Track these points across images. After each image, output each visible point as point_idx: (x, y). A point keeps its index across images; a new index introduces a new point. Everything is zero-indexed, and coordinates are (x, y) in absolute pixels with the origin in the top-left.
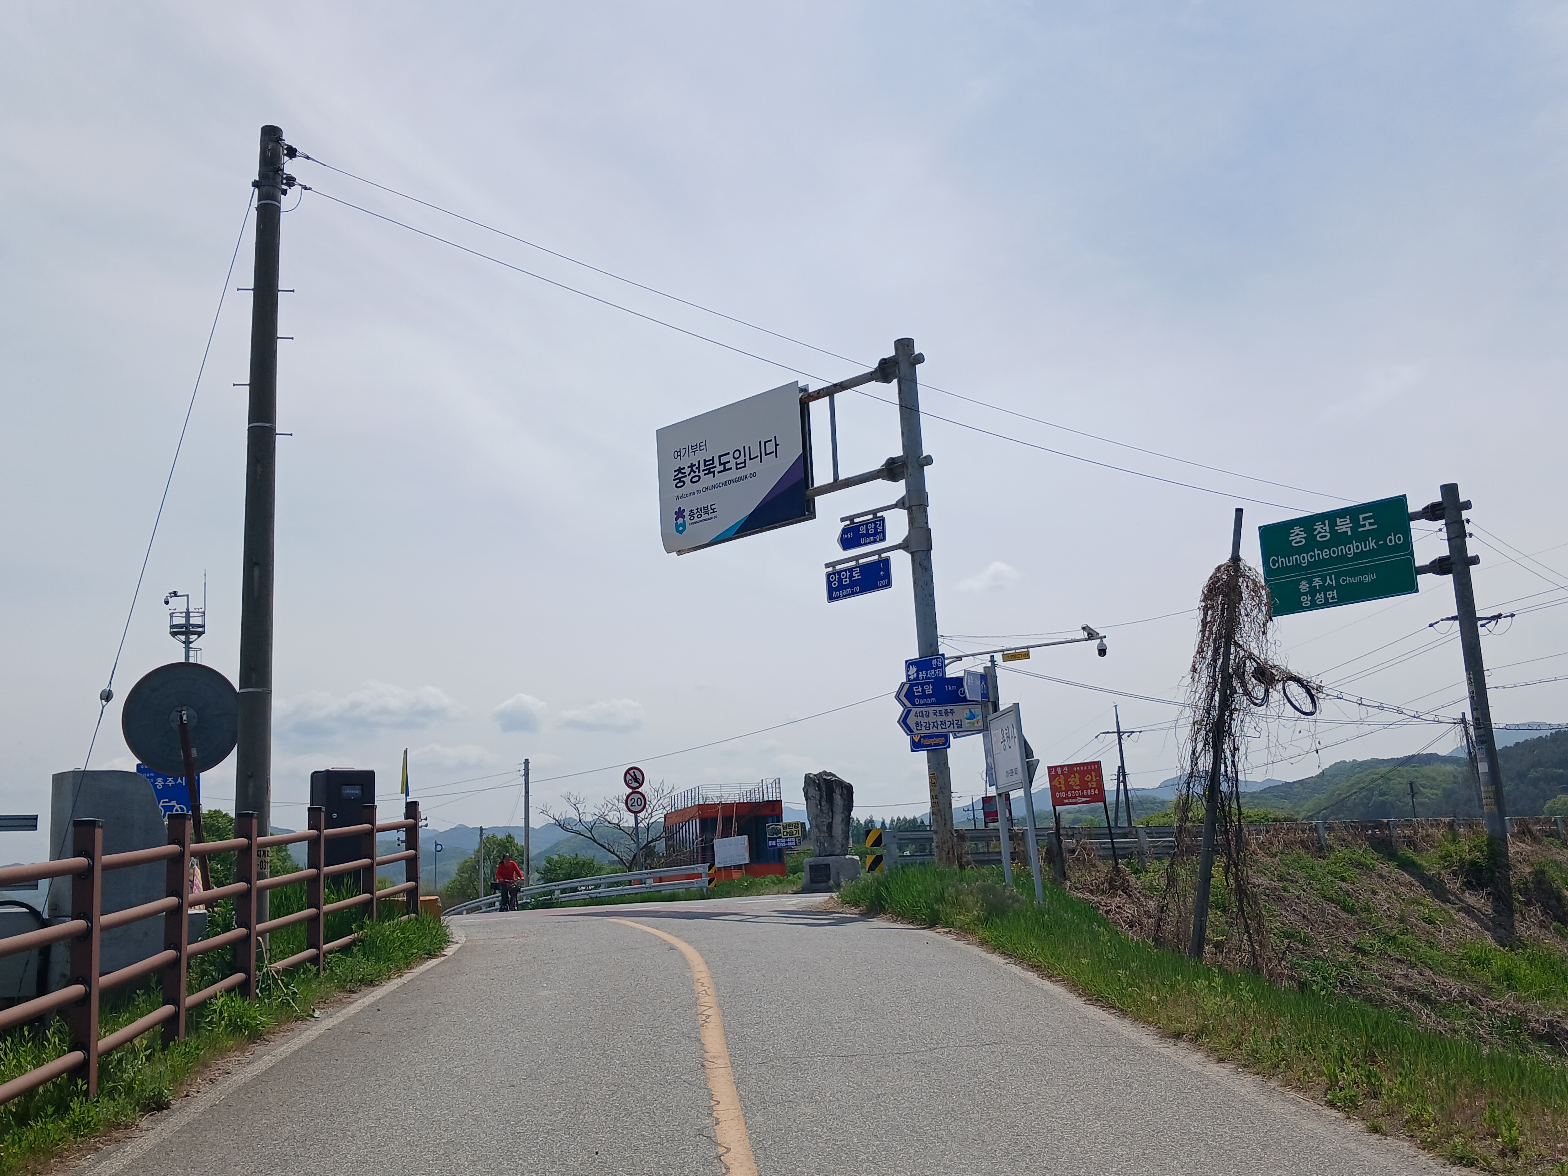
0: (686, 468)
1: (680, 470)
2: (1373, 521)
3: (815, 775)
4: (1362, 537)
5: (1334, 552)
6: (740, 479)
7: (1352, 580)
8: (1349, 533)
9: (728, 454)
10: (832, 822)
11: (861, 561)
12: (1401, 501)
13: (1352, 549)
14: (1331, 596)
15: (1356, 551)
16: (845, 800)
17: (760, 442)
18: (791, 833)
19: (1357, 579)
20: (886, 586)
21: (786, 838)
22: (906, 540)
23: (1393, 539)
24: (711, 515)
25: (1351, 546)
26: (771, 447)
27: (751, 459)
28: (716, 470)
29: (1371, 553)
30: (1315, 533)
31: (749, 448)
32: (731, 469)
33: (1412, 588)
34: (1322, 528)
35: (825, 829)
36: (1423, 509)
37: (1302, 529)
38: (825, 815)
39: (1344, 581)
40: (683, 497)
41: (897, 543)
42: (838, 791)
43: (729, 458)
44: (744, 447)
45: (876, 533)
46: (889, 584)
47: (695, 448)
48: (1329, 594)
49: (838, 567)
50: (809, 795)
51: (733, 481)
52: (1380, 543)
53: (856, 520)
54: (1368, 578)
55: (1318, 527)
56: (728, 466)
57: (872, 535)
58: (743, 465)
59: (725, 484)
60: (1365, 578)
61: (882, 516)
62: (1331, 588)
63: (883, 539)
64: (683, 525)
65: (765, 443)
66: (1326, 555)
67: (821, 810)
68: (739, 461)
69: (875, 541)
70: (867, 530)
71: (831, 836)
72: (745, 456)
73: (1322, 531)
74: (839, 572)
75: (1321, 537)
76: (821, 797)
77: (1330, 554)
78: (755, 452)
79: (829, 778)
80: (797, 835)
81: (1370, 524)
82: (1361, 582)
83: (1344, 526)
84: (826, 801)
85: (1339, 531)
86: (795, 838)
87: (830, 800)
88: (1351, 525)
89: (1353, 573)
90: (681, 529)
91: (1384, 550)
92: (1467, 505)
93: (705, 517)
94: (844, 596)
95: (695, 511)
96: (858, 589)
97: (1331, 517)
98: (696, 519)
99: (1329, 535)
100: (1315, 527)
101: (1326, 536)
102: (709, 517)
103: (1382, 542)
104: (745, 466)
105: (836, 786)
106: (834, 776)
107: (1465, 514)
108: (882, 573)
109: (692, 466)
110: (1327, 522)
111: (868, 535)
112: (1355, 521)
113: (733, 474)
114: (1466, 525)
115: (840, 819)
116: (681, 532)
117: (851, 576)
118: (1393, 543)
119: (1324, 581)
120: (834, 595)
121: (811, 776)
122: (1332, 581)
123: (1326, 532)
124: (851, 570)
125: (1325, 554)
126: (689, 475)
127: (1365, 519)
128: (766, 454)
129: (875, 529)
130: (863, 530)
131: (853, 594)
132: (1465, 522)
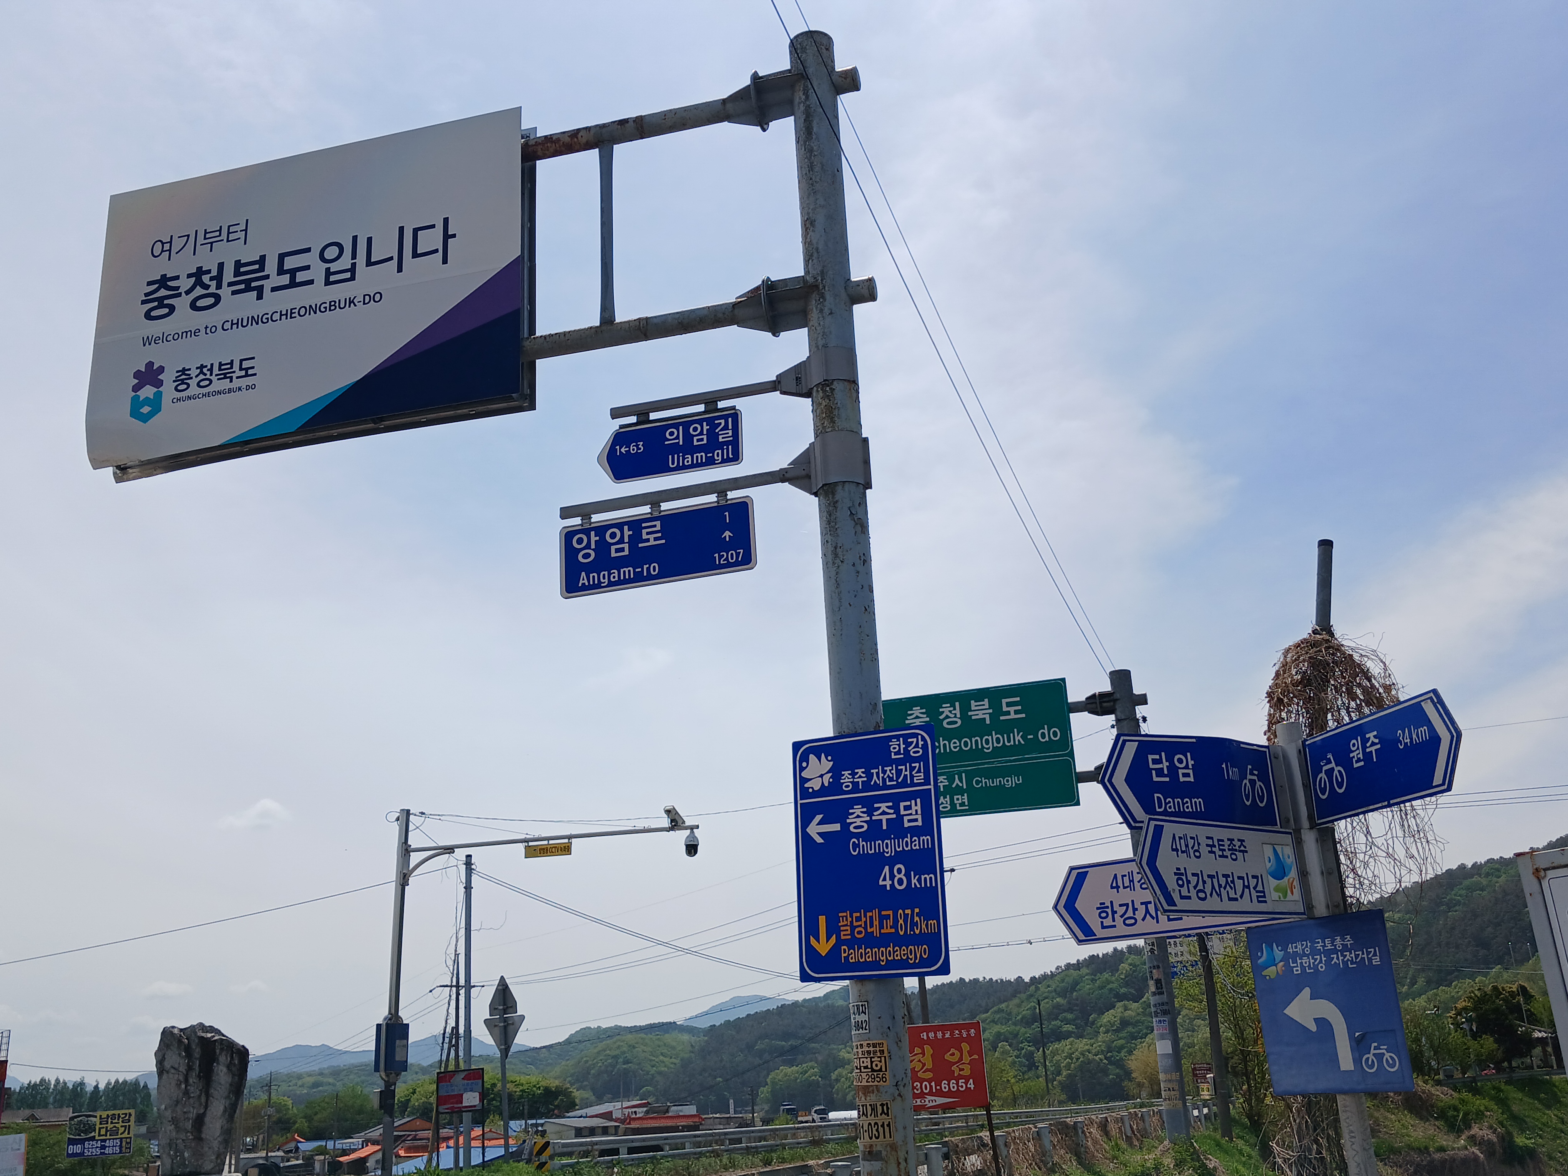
0: (183, 277)
1: (163, 282)
2: (1020, 708)
3: (181, 1030)
4: (1007, 728)
5: (966, 744)
6: (333, 305)
7: (989, 783)
8: (988, 722)
9: (308, 250)
10: (204, 1114)
11: (665, 506)
12: (1058, 686)
13: (991, 742)
14: (960, 801)
15: (995, 745)
16: (234, 1075)
17: (401, 229)
18: (114, 1132)
19: (997, 782)
20: (737, 564)
21: (104, 1141)
22: (805, 459)
23: (1047, 734)
24: (237, 383)
25: (990, 738)
26: (431, 240)
27: (369, 263)
28: (267, 285)
29: (1016, 749)
30: (941, 717)
31: (370, 240)
32: (311, 282)
33: (1072, 799)
34: (950, 711)
35: (189, 1125)
36: (1087, 699)
37: (924, 711)
38: (191, 1101)
39: (978, 782)
40: (164, 338)
41: (775, 468)
42: (223, 1059)
43: (311, 258)
44: (355, 238)
45: (713, 444)
46: (746, 560)
47: (211, 238)
48: (958, 799)
49: (595, 518)
50: (167, 1065)
51: (313, 309)
52: (1029, 737)
53: (653, 416)
54: (1011, 782)
55: (946, 710)
56: (300, 277)
57: (700, 449)
58: (348, 275)
59: (290, 314)
60: (1008, 781)
61: (733, 408)
62: (960, 791)
63: (735, 457)
64: (156, 405)
65: (416, 231)
66: (955, 747)
67: (186, 1093)
68: (334, 267)
69: (710, 462)
70: (688, 437)
71: (199, 1139)
72: (354, 257)
73: (950, 715)
74: (601, 530)
75: (948, 723)
76: (190, 1068)
77: (960, 745)
78: (385, 247)
79: (209, 1035)
80: (125, 1135)
81: (1016, 712)
82: (1002, 787)
83: (981, 711)
84: (199, 1076)
85: (973, 717)
86: (121, 1139)
87: (207, 1075)
88: (991, 711)
89: (990, 774)
90: (146, 410)
91: (1033, 745)
92: (1143, 700)
93: (218, 385)
94: (611, 584)
95: (194, 372)
96: (655, 567)
97: (964, 698)
98: (194, 390)
99: (959, 722)
100: (941, 710)
101: (956, 722)
102: (231, 386)
103: (1032, 737)
104: (353, 278)
105: (222, 1050)
106: (218, 1032)
107: (1140, 711)
108: (727, 534)
109: (200, 272)
110: (957, 704)
111: (688, 448)
112: (995, 706)
113: (319, 293)
114: (1142, 724)
115: (222, 1108)
116: (145, 418)
117: (636, 538)
118: (1047, 739)
119: (951, 780)
120: (583, 580)
121: (176, 1031)
122: (961, 782)
123: (955, 717)
124: (636, 524)
125: (954, 745)
126: (188, 292)
127: (1009, 705)
128: (415, 255)
129: (712, 435)
130: (674, 437)
131: (639, 579)
132: (1141, 721)
